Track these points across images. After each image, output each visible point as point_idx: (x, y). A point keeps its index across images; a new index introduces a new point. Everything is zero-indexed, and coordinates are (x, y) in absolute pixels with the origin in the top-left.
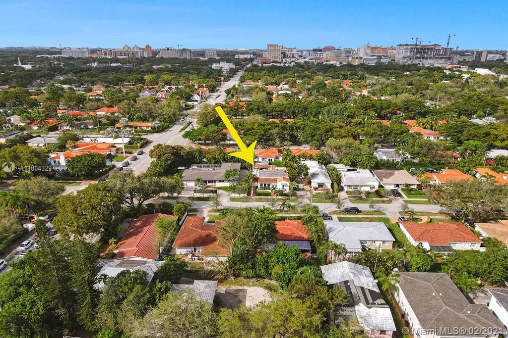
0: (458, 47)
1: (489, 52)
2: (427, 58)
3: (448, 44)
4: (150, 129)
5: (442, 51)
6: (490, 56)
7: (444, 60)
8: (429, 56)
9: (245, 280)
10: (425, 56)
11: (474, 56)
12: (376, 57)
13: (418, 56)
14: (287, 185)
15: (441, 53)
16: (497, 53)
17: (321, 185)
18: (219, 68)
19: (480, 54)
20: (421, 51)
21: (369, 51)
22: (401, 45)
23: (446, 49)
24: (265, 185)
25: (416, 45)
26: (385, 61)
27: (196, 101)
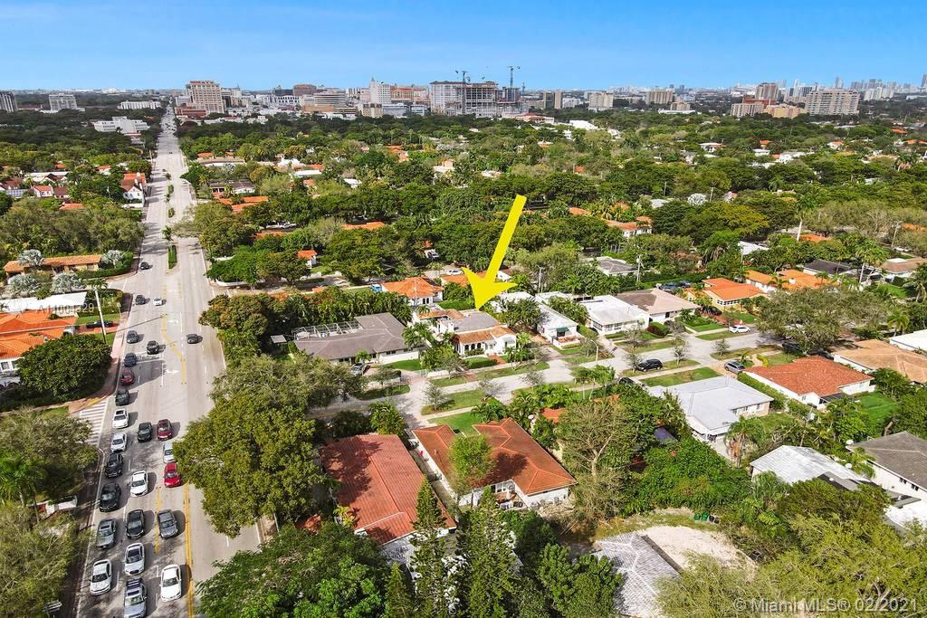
0: (524, 87)
1: (564, 95)
2: (485, 104)
3: (512, 82)
4: (96, 268)
5: (504, 93)
6: (566, 100)
7: (510, 107)
8: (487, 101)
9: (627, 522)
10: (482, 101)
11: (544, 100)
12: (402, 104)
13: (470, 101)
14: (512, 342)
15: (504, 96)
16: (573, 95)
17: (561, 333)
18: (113, 129)
19: (551, 97)
20: (474, 93)
21: (388, 94)
22: (436, 83)
23: (510, 90)
24: (473, 346)
25: (464, 83)
26: (420, 110)
27: (138, 201)
